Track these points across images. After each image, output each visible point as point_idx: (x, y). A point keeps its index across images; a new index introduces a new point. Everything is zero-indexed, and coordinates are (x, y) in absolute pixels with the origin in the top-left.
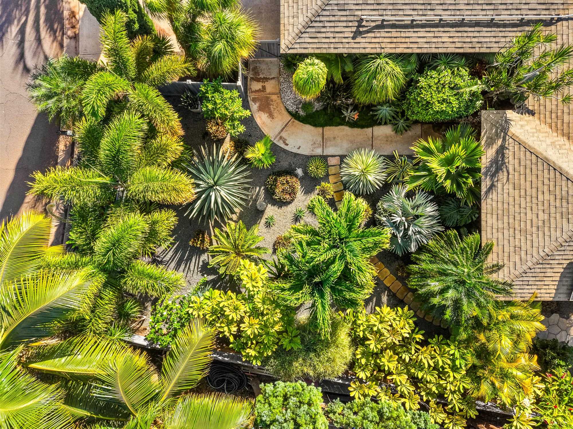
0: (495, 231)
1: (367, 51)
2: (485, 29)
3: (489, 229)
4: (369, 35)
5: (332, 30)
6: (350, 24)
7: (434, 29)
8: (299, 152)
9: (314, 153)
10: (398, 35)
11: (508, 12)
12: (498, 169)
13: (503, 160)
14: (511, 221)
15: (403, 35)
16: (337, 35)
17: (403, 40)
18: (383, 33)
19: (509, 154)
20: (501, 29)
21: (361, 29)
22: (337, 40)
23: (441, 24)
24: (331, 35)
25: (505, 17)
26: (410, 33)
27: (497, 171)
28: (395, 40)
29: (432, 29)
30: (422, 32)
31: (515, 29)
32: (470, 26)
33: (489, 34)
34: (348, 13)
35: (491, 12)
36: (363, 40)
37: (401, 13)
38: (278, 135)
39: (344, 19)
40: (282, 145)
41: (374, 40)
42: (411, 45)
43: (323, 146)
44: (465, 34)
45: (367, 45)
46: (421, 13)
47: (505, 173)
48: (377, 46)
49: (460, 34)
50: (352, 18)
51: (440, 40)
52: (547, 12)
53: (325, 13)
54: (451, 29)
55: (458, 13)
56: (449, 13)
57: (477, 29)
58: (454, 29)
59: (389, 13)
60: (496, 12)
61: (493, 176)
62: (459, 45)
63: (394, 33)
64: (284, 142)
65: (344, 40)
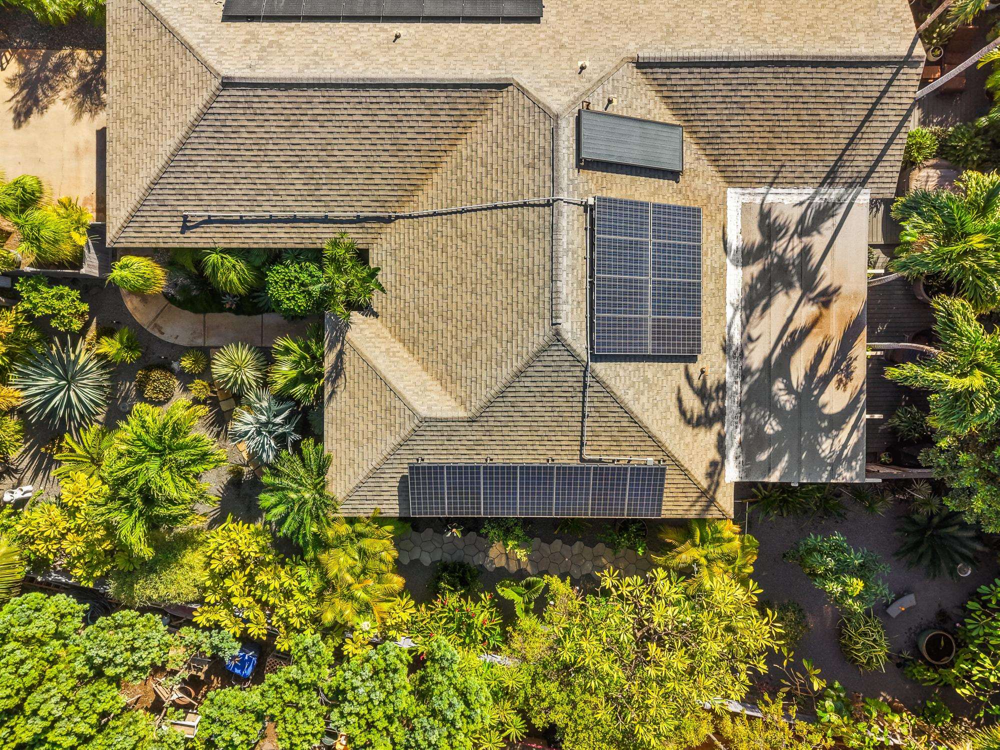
0: (334, 442)
1: (200, 246)
2: (321, 225)
3: (329, 440)
4: (198, 230)
5: (157, 224)
6: (175, 219)
7: (267, 225)
8: (176, 342)
9: (194, 344)
10: (230, 230)
11: (342, 209)
12: (338, 375)
13: (342, 365)
14: (347, 431)
15: (234, 230)
16: (163, 230)
17: (236, 235)
18: (212, 228)
19: (346, 358)
20: (339, 225)
21: (188, 224)
22: (164, 235)
23: (271, 220)
24: (158, 230)
25: (338, 213)
26: (241, 228)
27: (336, 378)
28: (227, 235)
29: (264, 225)
30: (255, 228)
31: (354, 226)
32: (304, 222)
33: (327, 230)
34: (169, 208)
35: (324, 209)
36: (194, 235)
37: (226, 208)
38: (151, 323)
39: (168, 214)
40: (157, 335)
41: (204, 235)
42: (247, 241)
43: (204, 336)
44: (302, 230)
45: (198, 240)
46: (248, 209)
47: (343, 381)
48: (210, 240)
49: (296, 230)
50: (175, 214)
51: (276, 235)
52: (383, 209)
53: (144, 208)
54: (285, 225)
55: (288, 209)
56: (278, 209)
57: (312, 225)
58: (288, 225)
59: (214, 208)
60: (328, 209)
61: (334, 382)
62: (298, 241)
63: (224, 228)
64: (160, 331)
65: (172, 235)
